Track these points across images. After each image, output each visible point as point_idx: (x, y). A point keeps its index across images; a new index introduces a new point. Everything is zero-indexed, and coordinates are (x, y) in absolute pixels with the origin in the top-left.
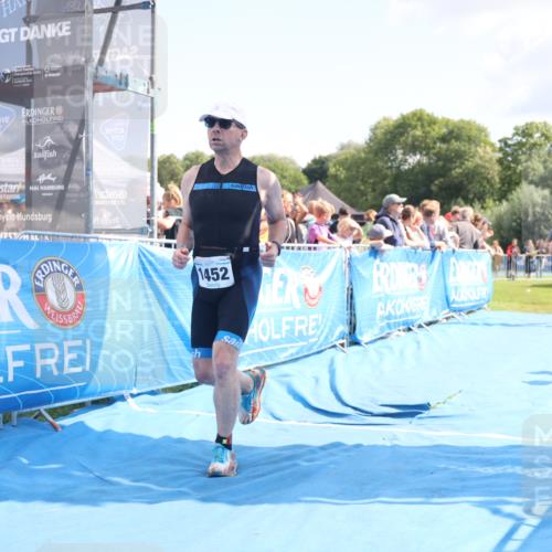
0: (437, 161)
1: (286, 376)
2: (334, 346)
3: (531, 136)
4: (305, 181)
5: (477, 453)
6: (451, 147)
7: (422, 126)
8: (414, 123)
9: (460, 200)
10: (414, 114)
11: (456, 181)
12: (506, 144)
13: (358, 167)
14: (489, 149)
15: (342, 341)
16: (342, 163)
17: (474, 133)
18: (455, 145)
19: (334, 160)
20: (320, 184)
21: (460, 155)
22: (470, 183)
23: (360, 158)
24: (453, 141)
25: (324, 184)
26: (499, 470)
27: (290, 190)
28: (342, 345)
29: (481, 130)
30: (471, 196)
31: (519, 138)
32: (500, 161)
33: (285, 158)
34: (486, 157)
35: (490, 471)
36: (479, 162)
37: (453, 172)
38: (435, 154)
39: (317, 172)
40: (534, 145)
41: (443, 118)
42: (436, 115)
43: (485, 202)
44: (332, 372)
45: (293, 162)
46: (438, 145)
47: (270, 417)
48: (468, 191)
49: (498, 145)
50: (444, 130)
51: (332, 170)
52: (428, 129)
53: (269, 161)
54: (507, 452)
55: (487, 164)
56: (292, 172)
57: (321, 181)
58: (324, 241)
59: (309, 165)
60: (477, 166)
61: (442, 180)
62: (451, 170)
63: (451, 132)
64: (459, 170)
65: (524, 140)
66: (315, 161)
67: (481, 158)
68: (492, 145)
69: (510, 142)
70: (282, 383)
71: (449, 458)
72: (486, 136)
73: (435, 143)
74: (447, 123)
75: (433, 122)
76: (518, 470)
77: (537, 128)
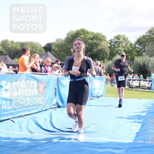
0: (89, 46)
1: (35, 118)
2: (52, 108)
3: (119, 39)
4: (44, 51)
5: (98, 145)
6: (94, 42)
7: (84, 34)
8: (81, 33)
9: (96, 59)
10: (81, 30)
11: (95, 53)
12: (111, 41)
13: (62, 47)
14: (106, 43)
15: (54, 106)
16: (56, 46)
17: (101, 37)
18: (95, 41)
19: (54, 44)
20: (49, 52)
21: (97, 45)
22: (99, 54)
23: (63, 44)
24: (94, 39)
25: (50, 52)
26: (105, 150)
27: (39, 54)
28: (55, 108)
29: (104, 36)
30: (100, 58)
31: (116, 40)
32: (110, 48)
33: (37, 43)
34: (105, 45)
35: (102, 150)
36: (103, 47)
37: (94, 50)
38: (88, 44)
39: (48, 48)
40: (120, 42)
41: (91, 32)
42: (88, 31)
43: (104, 60)
44: (51, 117)
45: (40, 44)
46: (89, 41)
47: (29, 132)
48: (99, 57)
49: (109, 42)
50: (92, 36)
51: (53, 48)
52: (86, 35)
53: (31, 43)
54: (108, 144)
55: (105, 48)
56: (39, 48)
57: (49, 51)
58: (49, 72)
59: (45, 46)
60: (102, 48)
61: (90, 52)
62: (93, 49)
63: (94, 37)
64: (96, 50)
65: (117, 41)
66: (48, 44)
67: (103, 46)
68: (107, 41)
69: (113, 41)
70: (33, 120)
71: (88, 146)
72: (105, 38)
73: (88, 40)
74: (92, 33)
75: (88, 33)
76: (111, 150)
77: (122, 37)
